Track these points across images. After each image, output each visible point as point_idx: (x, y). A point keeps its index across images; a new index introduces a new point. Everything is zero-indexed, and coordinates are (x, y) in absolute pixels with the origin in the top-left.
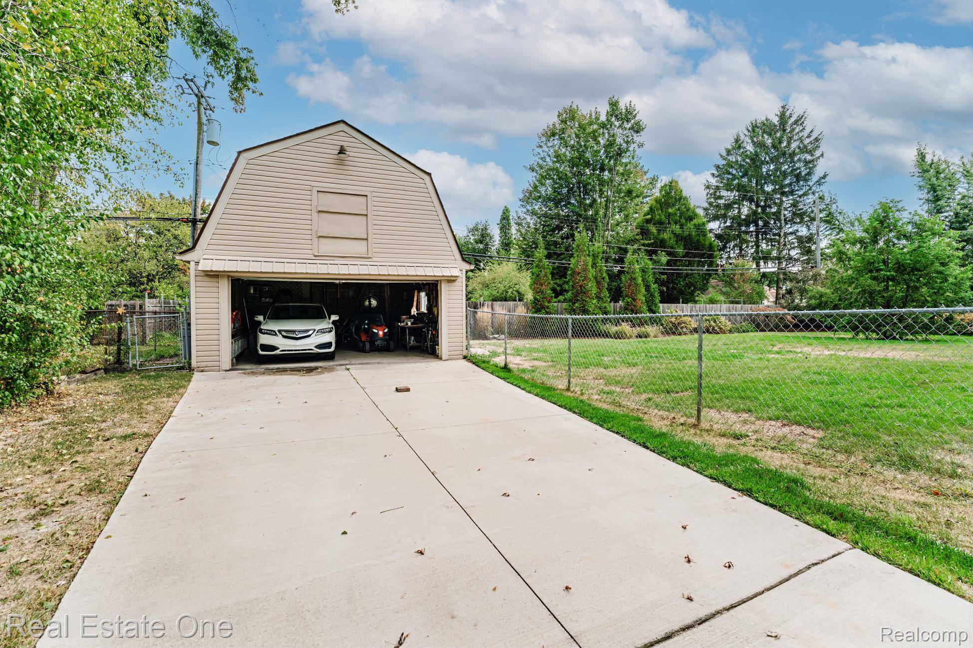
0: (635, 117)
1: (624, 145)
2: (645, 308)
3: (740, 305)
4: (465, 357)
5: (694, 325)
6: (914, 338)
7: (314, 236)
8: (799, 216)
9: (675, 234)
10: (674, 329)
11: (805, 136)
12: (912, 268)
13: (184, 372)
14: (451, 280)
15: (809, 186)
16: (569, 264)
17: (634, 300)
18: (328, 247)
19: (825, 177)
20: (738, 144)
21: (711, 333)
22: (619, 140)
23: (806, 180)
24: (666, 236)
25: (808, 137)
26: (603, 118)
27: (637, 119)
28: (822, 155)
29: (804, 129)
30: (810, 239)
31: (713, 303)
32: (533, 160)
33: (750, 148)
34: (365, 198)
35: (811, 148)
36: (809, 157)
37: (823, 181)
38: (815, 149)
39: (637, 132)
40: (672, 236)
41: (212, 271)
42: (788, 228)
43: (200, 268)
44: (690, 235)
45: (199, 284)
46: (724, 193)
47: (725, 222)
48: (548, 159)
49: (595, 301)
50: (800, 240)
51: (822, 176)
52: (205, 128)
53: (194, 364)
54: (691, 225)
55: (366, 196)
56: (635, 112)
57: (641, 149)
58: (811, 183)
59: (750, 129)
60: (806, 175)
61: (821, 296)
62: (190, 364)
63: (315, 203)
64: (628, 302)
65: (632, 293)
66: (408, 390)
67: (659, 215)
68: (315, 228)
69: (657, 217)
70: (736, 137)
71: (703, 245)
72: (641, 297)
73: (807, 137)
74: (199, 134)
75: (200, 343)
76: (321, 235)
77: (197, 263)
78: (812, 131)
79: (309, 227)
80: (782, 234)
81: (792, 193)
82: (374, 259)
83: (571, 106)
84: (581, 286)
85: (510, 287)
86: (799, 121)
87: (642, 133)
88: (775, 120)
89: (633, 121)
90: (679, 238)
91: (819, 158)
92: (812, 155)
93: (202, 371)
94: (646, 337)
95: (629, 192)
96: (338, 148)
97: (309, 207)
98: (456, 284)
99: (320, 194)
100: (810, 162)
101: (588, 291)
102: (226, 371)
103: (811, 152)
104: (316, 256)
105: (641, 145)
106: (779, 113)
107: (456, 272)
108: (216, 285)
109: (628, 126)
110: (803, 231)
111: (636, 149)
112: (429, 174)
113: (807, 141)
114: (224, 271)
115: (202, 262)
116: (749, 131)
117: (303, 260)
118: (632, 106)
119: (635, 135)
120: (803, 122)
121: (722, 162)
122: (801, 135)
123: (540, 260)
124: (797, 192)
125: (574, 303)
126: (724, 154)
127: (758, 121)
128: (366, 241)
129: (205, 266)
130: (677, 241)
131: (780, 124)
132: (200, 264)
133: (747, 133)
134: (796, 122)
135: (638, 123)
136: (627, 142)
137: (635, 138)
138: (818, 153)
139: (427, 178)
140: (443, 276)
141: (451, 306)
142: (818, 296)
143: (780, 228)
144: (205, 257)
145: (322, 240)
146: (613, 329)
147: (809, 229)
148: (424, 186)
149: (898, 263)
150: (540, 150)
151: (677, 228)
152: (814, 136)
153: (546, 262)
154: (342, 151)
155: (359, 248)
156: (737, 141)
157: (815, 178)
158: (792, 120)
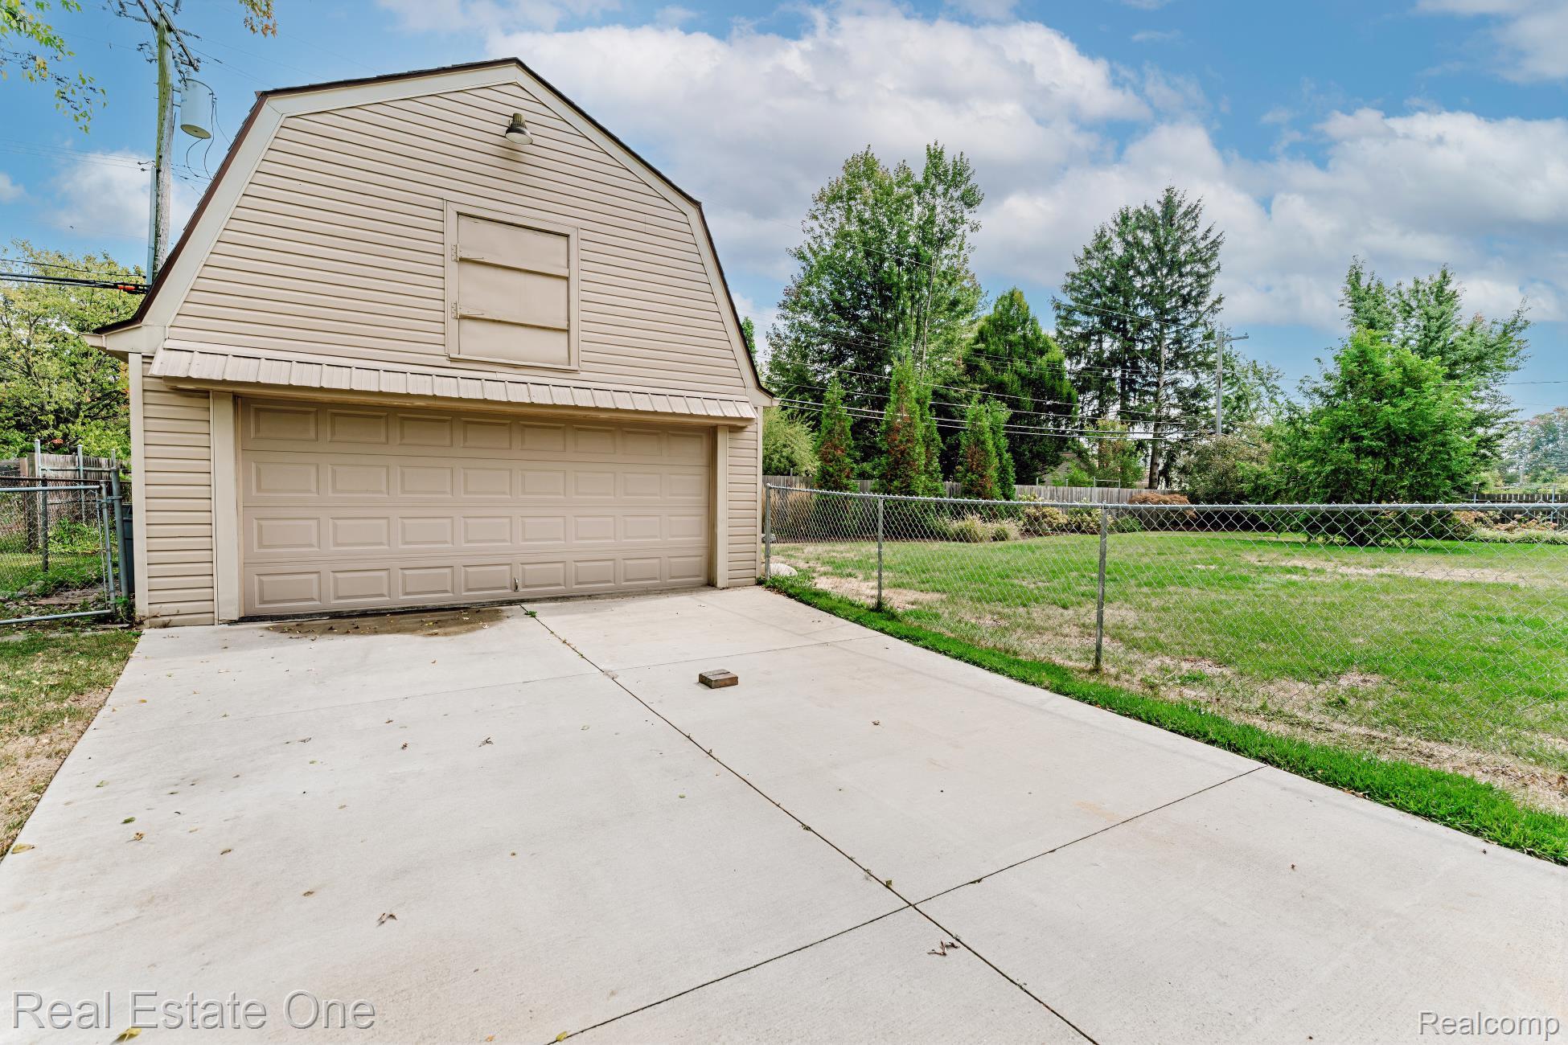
0: (968, 179)
1: (949, 226)
2: (997, 491)
3: (1116, 490)
4: (760, 583)
5: (1063, 519)
6: (1398, 544)
7: (449, 315)
8: (1182, 357)
9: (1019, 375)
10: (1035, 526)
11: (1199, 237)
12: (1408, 436)
13: (112, 630)
14: (736, 427)
15: (1199, 312)
16: (882, 415)
17: (982, 476)
18: (480, 341)
19: (1219, 301)
20: (1102, 245)
21: (1084, 532)
22: (940, 219)
23: (1196, 304)
24: (1006, 377)
25: (1204, 238)
26: (919, 178)
27: (970, 183)
28: (1218, 268)
29: (1196, 226)
30: (1196, 393)
31: (1076, 486)
32: (801, 240)
33: (1118, 250)
34: (563, 240)
35: (1206, 255)
36: (1203, 270)
37: (1217, 306)
38: (1211, 259)
39: (970, 205)
40: (1016, 378)
41: (189, 379)
42: (1167, 377)
43: (156, 369)
44: (1041, 376)
45: (152, 411)
46: (1077, 316)
47: (1078, 362)
48: (826, 240)
49: (923, 478)
50: (1181, 393)
51: (1215, 299)
52: (177, 98)
53: (142, 607)
54: (1042, 362)
55: (567, 236)
56: (970, 172)
57: (975, 234)
58: (1201, 308)
59: (1118, 220)
60: (1198, 295)
61: (1258, 477)
62: (130, 607)
63: (451, 238)
64: (972, 480)
65: (978, 466)
66: (733, 681)
67: (995, 344)
68: (451, 297)
69: (992, 347)
70: (1099, 232)
71: (1061, 393)
72: (992, 473)
73: (1202, 239)
74: (163, 108)
75: (157, 557)
76: (465, 313)
77: (148, 358)
78: (1209, 230)
79: (438, 293)
80: (1161, 384)
81: (1175, 321)
82: (583, 375)
83: (867, 153)
84: (902, 453)
85: (776, 451)
86: (1192, 213)
87: (977, 207)
88: (1158, 210)
89: (963, 187)
90: (1027, 382)
91: (1213, 272)
92: (1207, 267)
93: (165, 626)
94: (1003, 539)
95: (955, 303)
96: (507, 121)
97: (438, 248)
98: (745, 435)
99: (464, 221)
100: (1205, 276)
101: (914, 461)
102: (231, 622)
103: (1204, 262)
104: (453, 360)
105: (975, 228)
106: (1162, 200)
107: (747, 411)
108: (203, 415)
109: (957, 194)
110: (1188, 381)
111: (968, 233)
112: (697, 204)
113: (1202, 245)
114: (224, 382)
115: (160, 356)
116: (1117, 225)
117: (424, 368)
118: (965, 160)
119: (966, 211)
120: (1197, 216)
121: (1076, 269)
122: (1193, 234)
123: (834, 407)
124: (1183, 322)
125: (891, 481)
126: (1082, 255)
127: (1131, 210)
128: (565, 335)
129: (169, 365)
130: (1022, 386)
131: (1164, 217)
132: (156, 362)
133: (1113, 226)
134: (1186, 214)
135: (971, 191)
136: (953, 221)
137: (967, 215)
138: (1213, 265)
139: (693, 213)
140: (725, 418)
141: (736, 478)
142: (1253, 477)
143: (1159, 374)
144: (169, 344)
145: (466, 324)
146: (957, 525)
147: (1197, 378)
148: (685, 228)
149: (1388, 426)
150: (815, 224)
151: (1019, 364)
152: (1212, 236)
153: (843, 409)
154: (515, 127)
155: (552, 348)
156: (1101, 236)
157: (1209, 301)
158: (1181, 211)
